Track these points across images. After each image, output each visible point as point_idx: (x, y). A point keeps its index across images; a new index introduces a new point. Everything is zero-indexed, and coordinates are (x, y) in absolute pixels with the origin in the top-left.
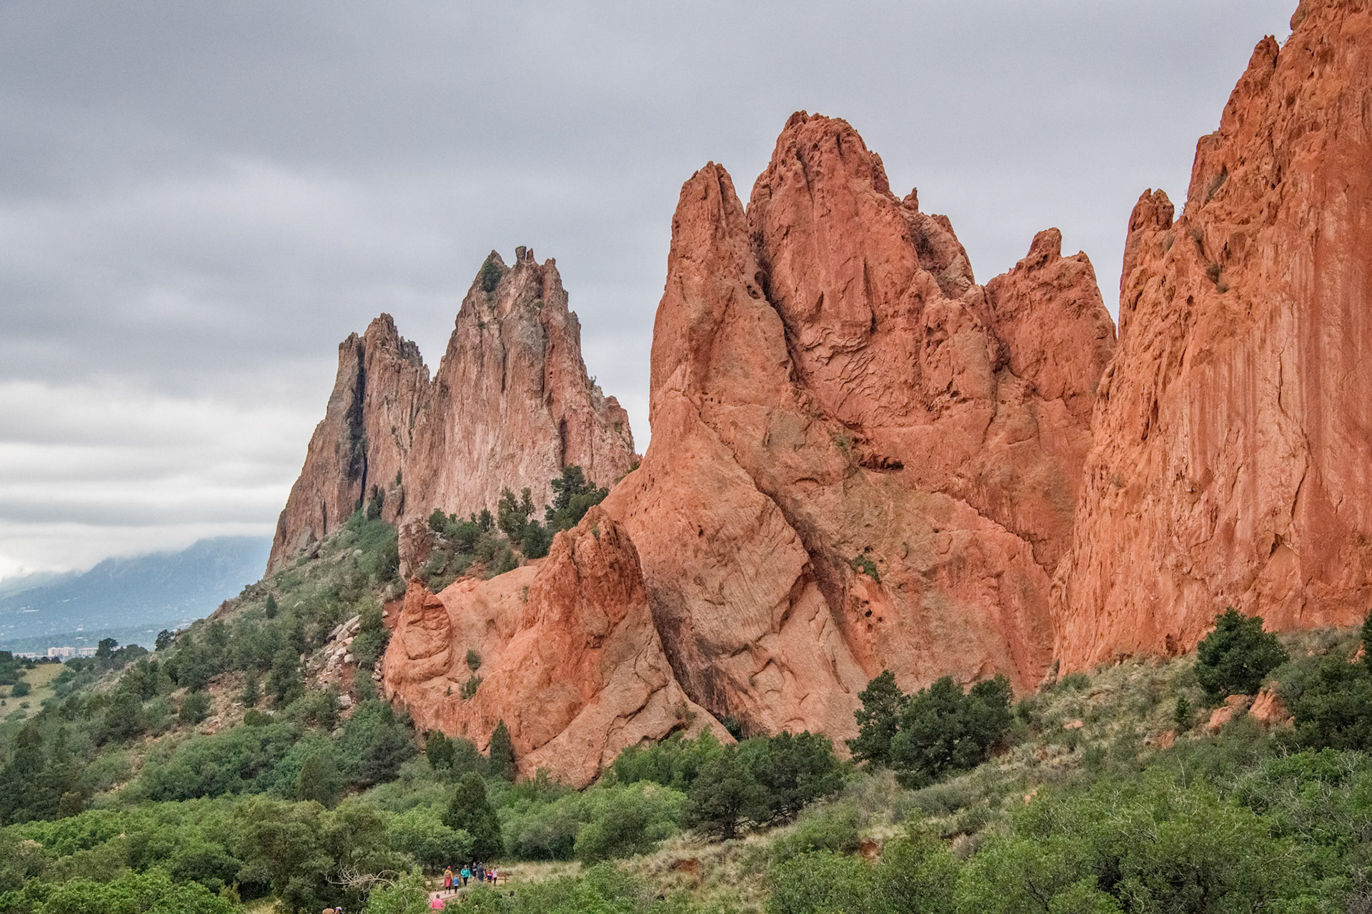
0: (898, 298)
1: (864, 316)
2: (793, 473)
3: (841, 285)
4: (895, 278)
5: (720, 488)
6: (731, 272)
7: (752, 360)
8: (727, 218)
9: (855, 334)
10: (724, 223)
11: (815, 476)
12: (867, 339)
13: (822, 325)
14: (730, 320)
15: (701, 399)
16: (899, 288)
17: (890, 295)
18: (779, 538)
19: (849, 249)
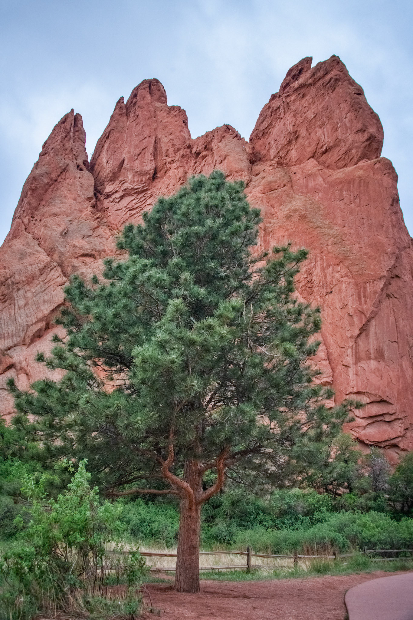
0: (175, 153)
1: (149, 167)
2: (77, 251)
3: (137, 152)
4: (175, 142)
5: (21, 258)
6: (69, 157)
7: (69, 196)
8: (74, 133)
9: (142, 181)
10: (71, 134)
11: (94, 252)
12: (149, 185)
13: (121, 179)
14: (61, 180)
15: (29, 219)
16: (176, 147)
17: (171, 150)
18: (53, 282)
19: (147, 132)
